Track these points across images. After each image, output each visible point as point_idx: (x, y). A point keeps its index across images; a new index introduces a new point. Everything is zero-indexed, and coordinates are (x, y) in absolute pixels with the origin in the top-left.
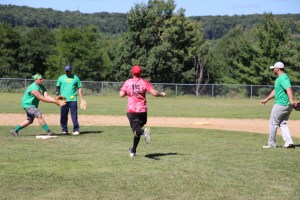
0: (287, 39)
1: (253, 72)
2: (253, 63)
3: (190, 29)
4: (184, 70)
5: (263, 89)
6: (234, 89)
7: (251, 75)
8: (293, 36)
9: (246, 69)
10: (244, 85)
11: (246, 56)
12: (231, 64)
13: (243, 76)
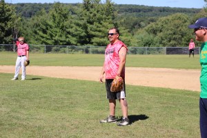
0: (69, 17)
1: (49, 37)
2: (48, 32)
3: (9, 10)
4: (6, 36)
5: (55, 48)
6: (37, 48)
7: (48, 39)
8: (73, 16)
9: (45, 35)
10: (44, 45)
11: (44, 28)
12: (36, 32)
13: (42, 40)
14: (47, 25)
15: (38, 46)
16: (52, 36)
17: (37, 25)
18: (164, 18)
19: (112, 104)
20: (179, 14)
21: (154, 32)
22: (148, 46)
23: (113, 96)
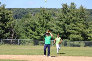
0: (51, 19)
1: (36, 34)
2: (36, 29)
3: (8, 14)
4: (5, 33)
5: (41, 42)
6: (28, 42)
7: (35, 35)
8: (54, 18)
9: (33, 32)
10: (33, 39)
11: (33, 27)
12: (26, 30)
13: (32, 36)
15: (28, 40)
17: (27, 25)
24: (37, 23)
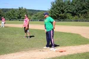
14: (10, 14)
16: (11, 17)
17: (7, 14)
18: (39, 13)
19: (26, 33)
20: (42, 12)
21: (36, 16)
22: (35, 19)
23: (26, 31)
24: (11, 13)
